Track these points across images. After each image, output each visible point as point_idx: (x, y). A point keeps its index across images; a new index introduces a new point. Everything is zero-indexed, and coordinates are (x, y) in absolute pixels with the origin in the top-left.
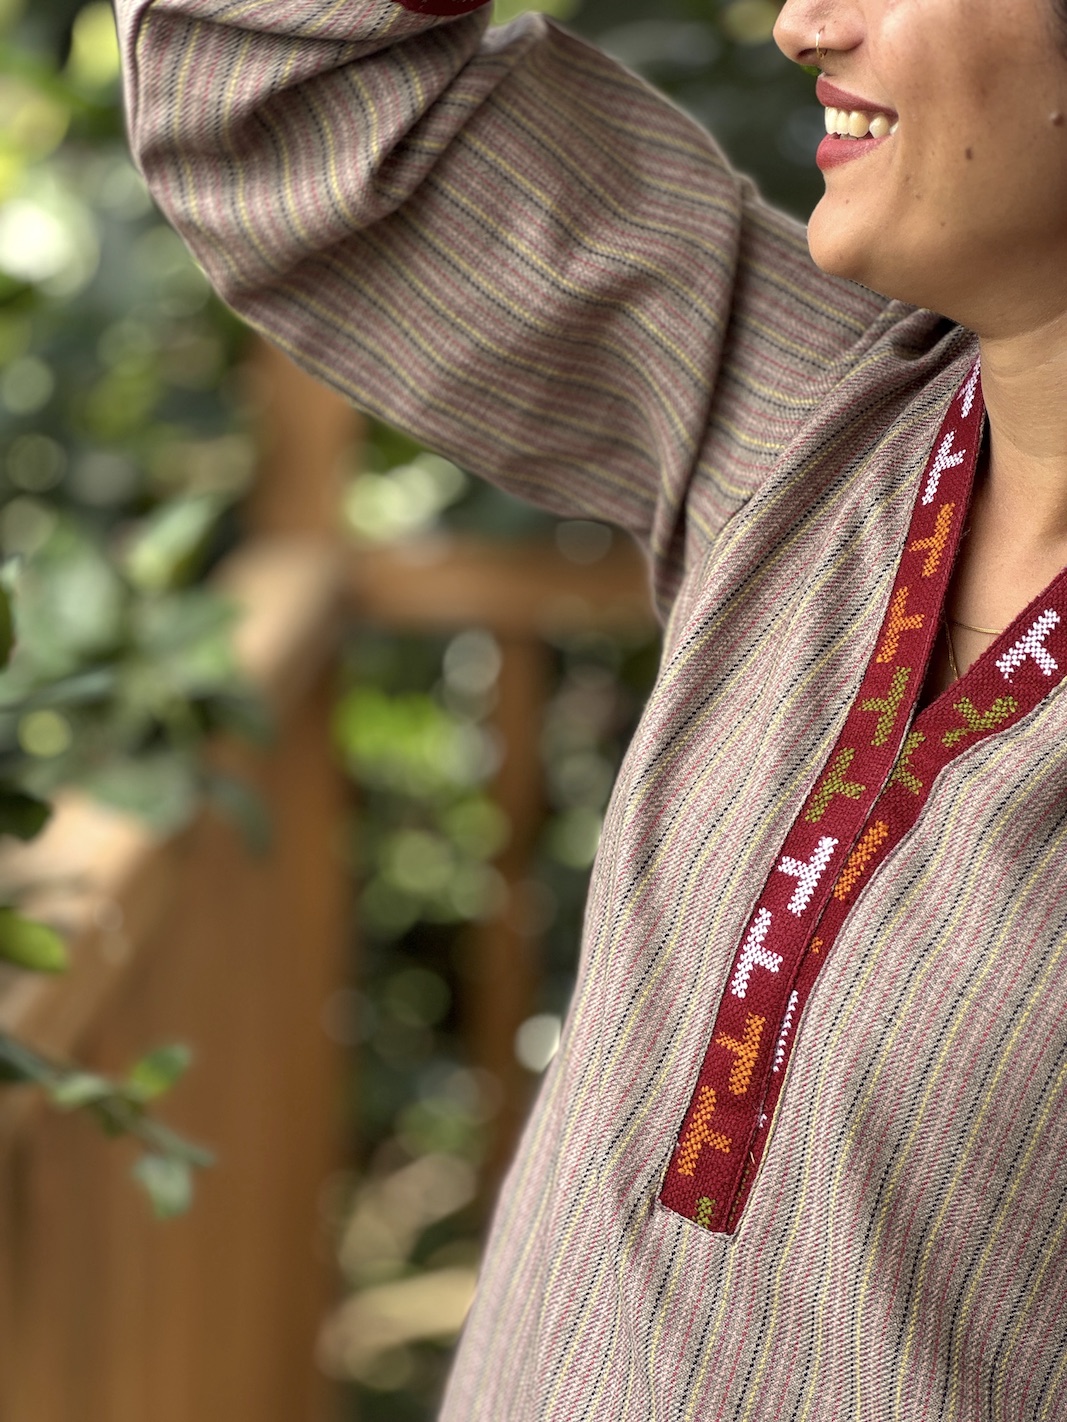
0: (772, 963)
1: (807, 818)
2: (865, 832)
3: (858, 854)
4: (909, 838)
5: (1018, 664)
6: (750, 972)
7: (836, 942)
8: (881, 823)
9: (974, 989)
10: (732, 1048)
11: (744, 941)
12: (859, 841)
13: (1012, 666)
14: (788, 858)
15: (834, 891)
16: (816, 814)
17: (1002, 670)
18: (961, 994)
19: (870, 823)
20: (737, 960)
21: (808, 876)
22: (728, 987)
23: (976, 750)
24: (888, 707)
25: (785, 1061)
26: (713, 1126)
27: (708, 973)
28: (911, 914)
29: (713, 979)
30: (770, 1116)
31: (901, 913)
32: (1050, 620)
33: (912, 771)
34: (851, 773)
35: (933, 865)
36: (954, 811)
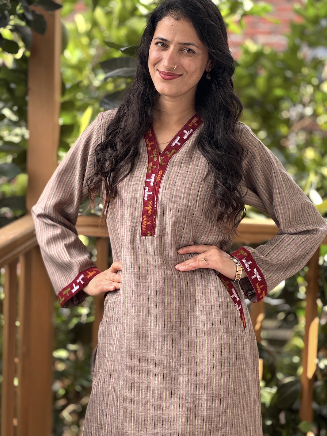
0: (151, 193)
2: (159, 172)
3: (159, 175)
4: (166, 171)
6: (147, 196)
7: (160, 187)
8: (161, 170)
10: (147, 208)
11: (144, 192)
13: (173, 145)
14: (148, 179)
15: (157, 181)
16: (149, 172)
19: (159, 170)
20: (144, 195)
21: (152, 181)
22: (144, 199)
23: (173, 157)
24: (154, 155)
25: (156, 206)
26: (147, 221)
27: (139, 199)
28: (171, 180)
29: (141, 200)
30: (156, 216)
31: (169, 180)
32: (179, 138)
33: (163, 162)
34: (153, 166)
35: (171, 173)
36: (174, 166)
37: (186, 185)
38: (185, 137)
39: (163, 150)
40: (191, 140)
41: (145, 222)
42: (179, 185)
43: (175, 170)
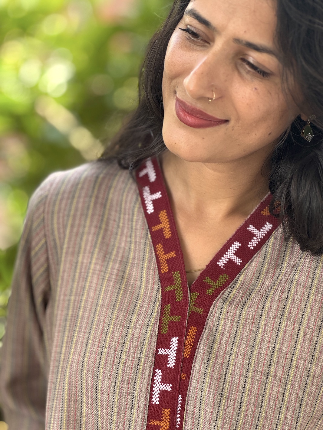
0: (168, 388)
1: (162, 333)
2: (188, 332)
3: (188, 340)
4: (205, 329)
5: (226, 262)
6: (159, 394)
7: (192, 373)
8: (192, 327)
9: (250, 374)
10: (157, 424)
11: (153, 383)
12: (187, 335)
13: (223, 263)
14: (160, 349)
15: (184, 355)
16: (165, 331)
17: (220, 265)
18: (246, 377)
19: (188, 328)
20: (152, 390)
21: (172, 354)
22: (151, 402)
23: (222, 294)
24: (177, 287)
25: (182, 422)
27: (139, 400)
28: (217, 356)
29: (143, 402)
31: (213, 356)
32: (236, 245)
33: (197, 306)
34: (172, 313)
35: (218, 337)
36: (223, 316)
37: (255, 371)
38: (252, 244)
39: (199, 275)
42: (238, 372)
43: (227, 329)
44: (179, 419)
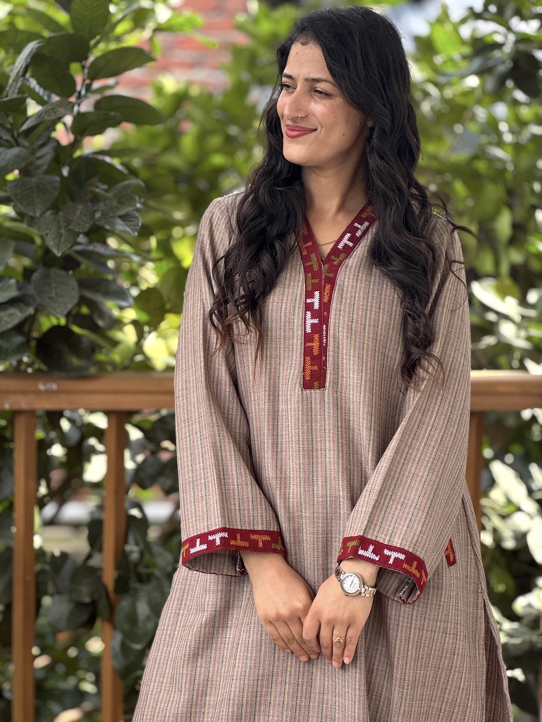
0: (316, 321)
1: (308, 290)
2: (325, 287)
3: (326, 292)
4: (336, 285)
5: (343, 246)
6: (310, 326)
7: (330, 310)
8: (327, 284)
10: (311, 345)
11: (305, 320)
12: (324, 290)
13: (341, 247)
14: (308, 299)
15: (324, 301)
16: (310, 288)
17: (339, 248)
19: (325, 285)
20: (305, 324)
21: (316, 301)
22: (305, 331)
23: (344, 263)
24: (313, 263)
25: (327, 341)
26: (311, 365)
27: (297, 332)
28: (346, 299)
29: (300, 332)
30: (326, 356)
31: (344, 300)
32: (348, 235)
33: (329, 272)
34: (313, 278)
35: (345, 289)
36: (347, 276)
37: (371, 307)
38: (358, 234)
39: (327, 255)
40: (370, 238)
41: (308, 367)
42: (361, 307)
43: (351, 284)
44: (325, 340)
